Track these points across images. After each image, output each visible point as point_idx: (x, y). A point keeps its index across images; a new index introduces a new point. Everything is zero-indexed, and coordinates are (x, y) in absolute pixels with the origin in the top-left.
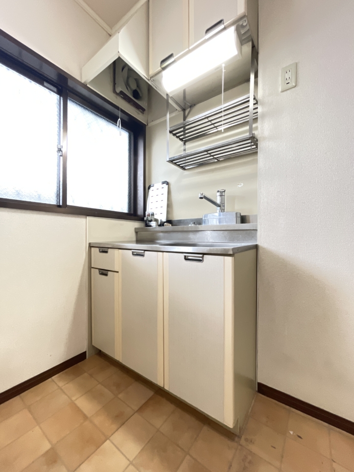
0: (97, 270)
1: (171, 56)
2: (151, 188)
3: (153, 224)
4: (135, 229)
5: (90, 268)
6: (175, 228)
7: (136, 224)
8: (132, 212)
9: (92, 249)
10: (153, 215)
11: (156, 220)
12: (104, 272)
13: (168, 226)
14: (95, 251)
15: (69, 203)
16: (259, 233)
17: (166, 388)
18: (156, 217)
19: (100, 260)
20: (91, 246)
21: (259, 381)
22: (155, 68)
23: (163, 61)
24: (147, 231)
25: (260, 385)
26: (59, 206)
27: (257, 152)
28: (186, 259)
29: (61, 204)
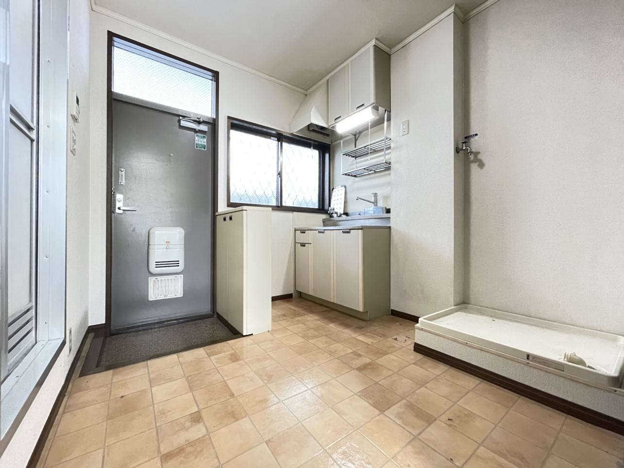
0: (299, 244)
1: (340, 117)
2: (334, 190)
3: (335, 215)
4: (323, 219)
5: (295, 243)
6: (348, 218)
7: (324, 216)
8: (321, 208)
9: (297, 231)
10: (334, 209)
11: (336, 213)
12: (303, 245)
13: (344, 217)
14: (298, 232)
15: (283, 204)
16: (391, 219)
17: (335, 302)
18: (336, 210)
19: (301, 238)
20: (295, 230)
21: (392, 308)
22: (332, 122)
23: (336, 119)
24: (331, 220)
25: (392, 310)
26: (278, 207)
27: (390, 169)
28: (343, 232)
29: (279, 205)
